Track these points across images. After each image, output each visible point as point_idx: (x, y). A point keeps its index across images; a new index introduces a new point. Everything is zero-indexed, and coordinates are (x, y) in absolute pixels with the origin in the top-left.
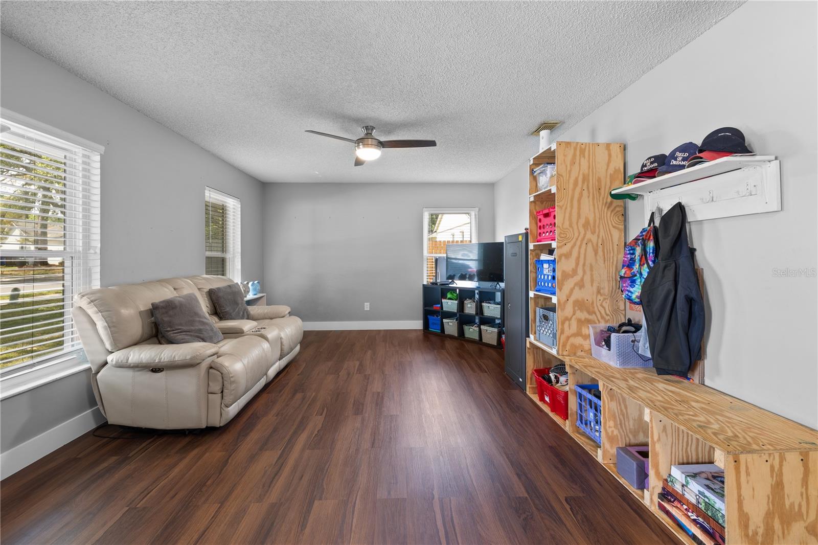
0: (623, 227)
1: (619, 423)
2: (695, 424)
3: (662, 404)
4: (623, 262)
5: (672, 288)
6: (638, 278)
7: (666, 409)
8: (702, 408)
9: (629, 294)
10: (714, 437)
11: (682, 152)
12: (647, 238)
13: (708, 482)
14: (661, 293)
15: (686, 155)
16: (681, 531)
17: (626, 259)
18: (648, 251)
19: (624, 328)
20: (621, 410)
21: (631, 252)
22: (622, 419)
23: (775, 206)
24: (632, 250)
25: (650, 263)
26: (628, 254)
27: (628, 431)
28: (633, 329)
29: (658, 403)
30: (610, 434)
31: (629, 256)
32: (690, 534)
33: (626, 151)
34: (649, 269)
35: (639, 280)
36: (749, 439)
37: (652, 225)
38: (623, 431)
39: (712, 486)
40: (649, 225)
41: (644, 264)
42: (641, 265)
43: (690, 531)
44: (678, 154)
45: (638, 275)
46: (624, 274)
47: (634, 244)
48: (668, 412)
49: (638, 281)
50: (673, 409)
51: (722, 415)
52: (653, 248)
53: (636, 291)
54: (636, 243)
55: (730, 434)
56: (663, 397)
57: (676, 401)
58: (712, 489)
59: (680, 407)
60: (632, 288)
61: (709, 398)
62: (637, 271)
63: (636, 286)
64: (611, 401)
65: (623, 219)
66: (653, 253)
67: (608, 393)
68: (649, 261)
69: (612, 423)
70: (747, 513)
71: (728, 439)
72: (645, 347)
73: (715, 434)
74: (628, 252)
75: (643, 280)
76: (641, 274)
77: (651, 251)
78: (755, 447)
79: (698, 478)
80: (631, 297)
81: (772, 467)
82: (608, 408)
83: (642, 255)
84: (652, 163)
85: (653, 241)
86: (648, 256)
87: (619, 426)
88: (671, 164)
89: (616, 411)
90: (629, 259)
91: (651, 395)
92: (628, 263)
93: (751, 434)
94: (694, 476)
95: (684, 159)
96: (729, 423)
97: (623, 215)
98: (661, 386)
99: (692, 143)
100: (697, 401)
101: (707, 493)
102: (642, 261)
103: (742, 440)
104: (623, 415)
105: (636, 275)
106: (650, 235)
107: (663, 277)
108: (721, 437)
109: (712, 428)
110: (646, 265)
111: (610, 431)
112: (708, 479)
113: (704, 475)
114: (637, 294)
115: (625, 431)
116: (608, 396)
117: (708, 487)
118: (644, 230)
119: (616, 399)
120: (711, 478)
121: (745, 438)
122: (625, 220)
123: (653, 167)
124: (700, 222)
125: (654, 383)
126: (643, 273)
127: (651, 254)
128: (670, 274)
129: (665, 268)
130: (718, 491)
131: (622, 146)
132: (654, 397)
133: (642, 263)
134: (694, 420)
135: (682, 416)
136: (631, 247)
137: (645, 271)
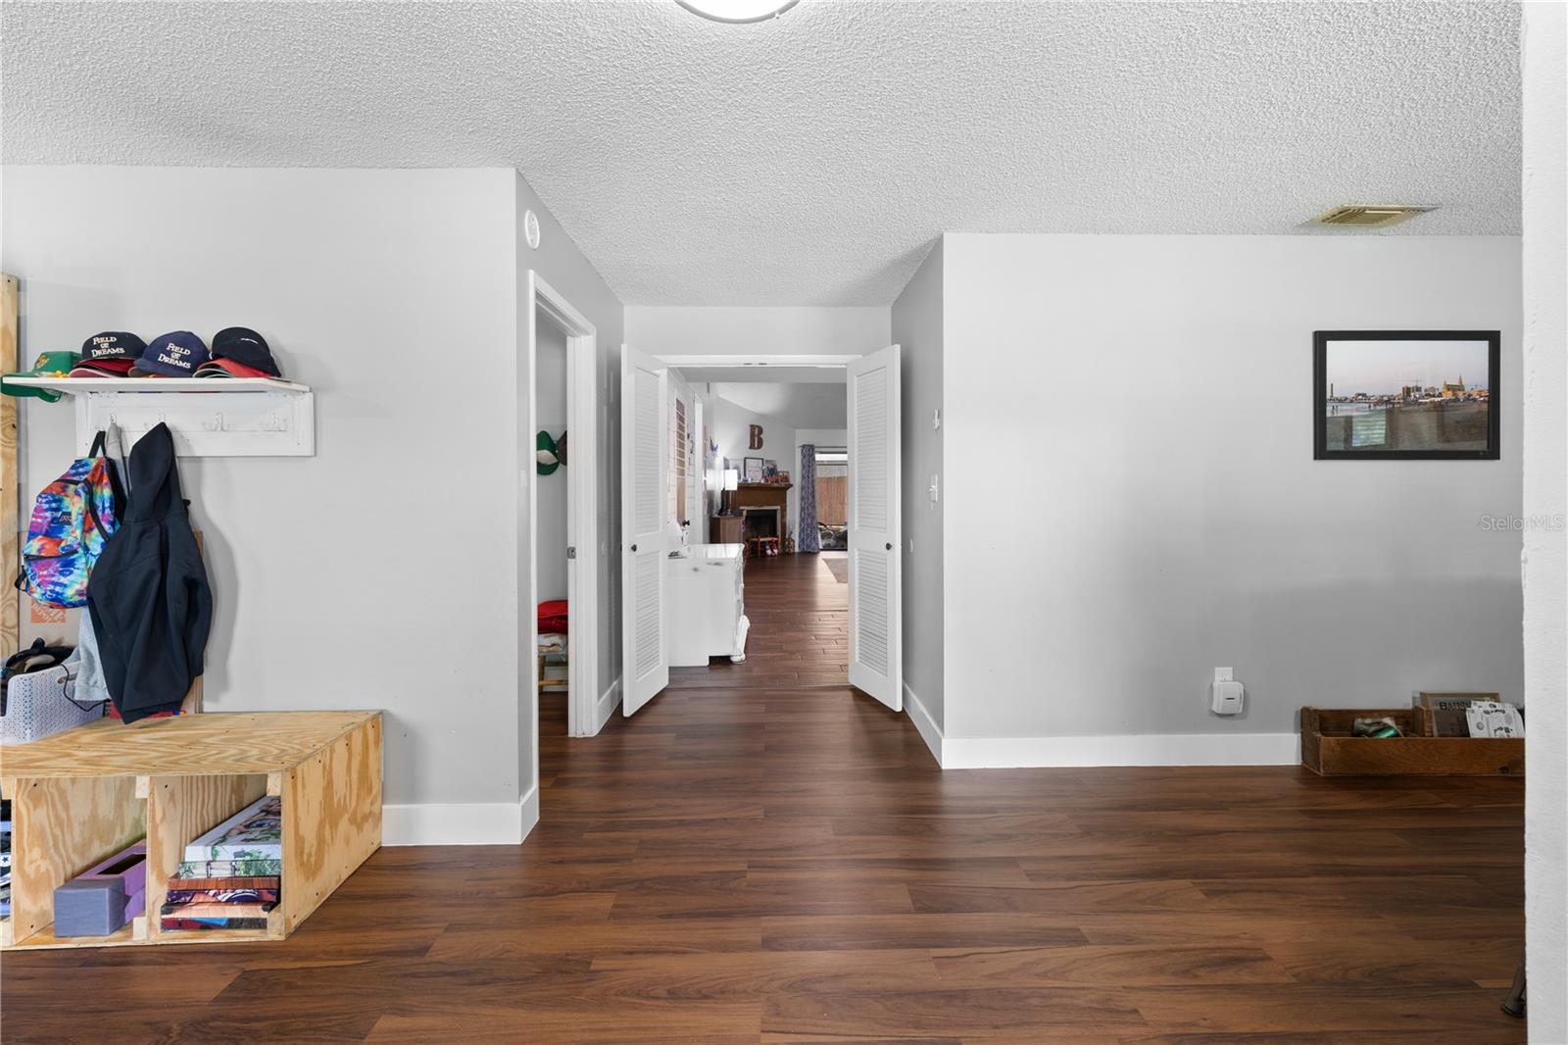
0: (15, 451)
1: (51, 843)
2: (229, 761)
3: (164, 759)
4: (31, 527)
5: (157, 568)
6: (80, 557)
7: (175, 763)
8: (224, 740)
9: (57, 589)
10: (262, 763)
11: (181, 347)
12: (96, 480)
13: (243, 836)
14: (134, 579)
15: (187, 352)
16: (207, 932)
17: (40, 520)
18: (100, 505)
19: (31, 662)
20: (57, 817)
21: (54, 505)
22: (59, 833)
23: (308, 450)
24: (55, 501)
25: (107, 527)
26: (46, 510)
27: (70, 851)
28: (50, 658)
29: (156, 762)
30: (32, 876)
31: (48, 514)
32: (223, 924)
33: (22, 293)
34: (103, 537)
35: (84, 560)
36: (297, 747)
37: (100, 454)
38: (61, 857)
39: (252, 837)
40: (93, 454)
41: (91, 529)
42: (86, 531)
43: (221, 920)
44: (171, 346)
45: (81, 551)
46: (39, 550)
47: (60, 490)
48: (182, 764)
49: (81, 562)
50: (185, 758)
51: (253, 737)
52: (111, 499)
53: (76, 582)
54: (64, 489)
55: (276, 752)
56: (158, 751)
57: (182, 747)
58: (253, 840)
59: (192, 752)
60: (65, 576)
61: (224, 725)
62: (79, 544)
63: (75, 571)
64: (35, 808)
65: (15, 435)
66: (111, 508)
67: (28, 796)
68: (103, 523)
69: (36, 853)
70: (303, 837)
71: (277, 757)
72: (88, 684)
73: (259, 759)
74: (47, 506)
75: (93, 561)
76: (86, 549)
77: (107, 505)
78: (308, 751)
79: (229, 839)
80: (62, 594)
81: (324, 766)
82: (29, 826)
83: (87, 512)
84: (112, 345)
85: (109, 485)
86: (100, 514)
87: (52, 851)
88: (159, 359)
89: (47, 824)
90: (49, 519)
91: (135, 757)
92: (46, 527)
93: (297, 741)
94: (223, 839)
95: (183, 358)
96: (266, 741)
97: (14, 426)
98: (141, 738)
99: (192, 334)
100: (211, 735)
101: (248, 848)
102: (87, 522)
103: (291, 751)
104: (60, 824)
105: (76, 552)
106: (102, 473)
107: (137, 551)
108: (269, 759)
109: (252, 756)
110: (96, 532)
111: (30, 870)
112: (241, 833)
113: (236, 831)
114: (77, 587)
115: (64, 855)
116: (28, 801)
117: (247, 841)
118: (79, 463)
119: (47, 801)
120: (245, 830)
121: (293, 748)
122: (18, 438)
123: (116, 354)
124: (198, 459)
125: (125, 739)
126: (90, 547)
127: (108, 511)
128: (152, 545)
129: (142, 534)
130: (261, 837)
131: (14, 282)
132: (144, 757)
133: (87, 527)
134: (224, 758)
135: (204, 760)
136: (53, 496)
137: (96, 543)
